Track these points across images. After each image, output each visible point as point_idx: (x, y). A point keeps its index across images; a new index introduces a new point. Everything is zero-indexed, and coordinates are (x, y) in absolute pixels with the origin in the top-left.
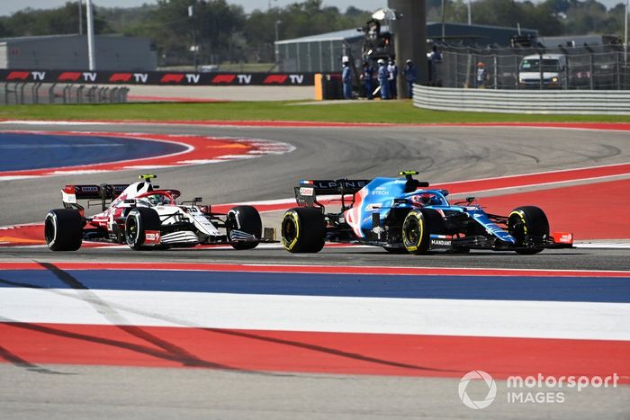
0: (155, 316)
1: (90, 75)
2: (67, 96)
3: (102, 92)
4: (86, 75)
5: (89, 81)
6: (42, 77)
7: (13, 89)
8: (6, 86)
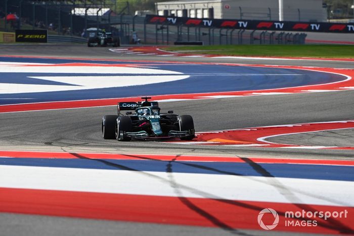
0: (320, 198)
1: (280, 24)
2: (263, 39)
3: (288, 37)
4: (277, 24)
5: (279, 29)
6: (245, 26)
7: (225, 34)
8: (220, 31)
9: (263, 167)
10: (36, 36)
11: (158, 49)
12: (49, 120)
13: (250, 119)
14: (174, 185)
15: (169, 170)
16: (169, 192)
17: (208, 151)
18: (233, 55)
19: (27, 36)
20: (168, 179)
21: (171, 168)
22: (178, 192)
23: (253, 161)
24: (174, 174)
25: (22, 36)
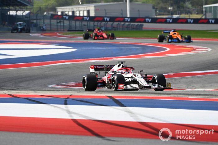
0: (153, 118)
1: (128, 19)
2: (118, 27)
4: (126, 19)
5: (127, 21)
6: (108, 20)
7: (97, 25)
8: (94, 23)
9: (120, 101)
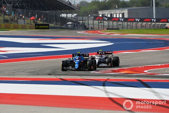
3: (158, 25)
4: (153, 20)
6: (138, 21)
7: (129, 24)
8: (127, 23)
9: (147, 83)
10: (44, 27)
11: (99, 32)
12: (50, 64)
13: (141, 62)
14: (106, 92)
15: (104, 85)
16: (104, 95)
17: (122, 77)
18: (133, 34)
19: (40, 27)
20: (104, 89)
21: (105, 84)
22: (108, 95)
23: (142, 81)
24: (106, 87)
25: (38, 26)
